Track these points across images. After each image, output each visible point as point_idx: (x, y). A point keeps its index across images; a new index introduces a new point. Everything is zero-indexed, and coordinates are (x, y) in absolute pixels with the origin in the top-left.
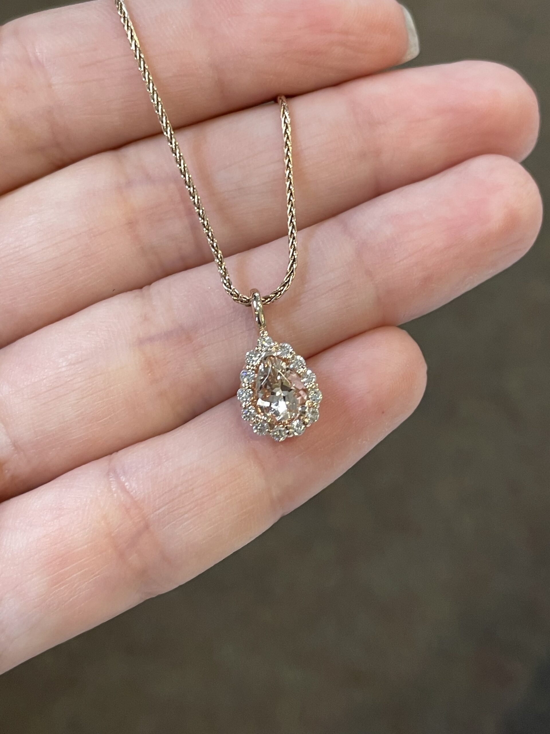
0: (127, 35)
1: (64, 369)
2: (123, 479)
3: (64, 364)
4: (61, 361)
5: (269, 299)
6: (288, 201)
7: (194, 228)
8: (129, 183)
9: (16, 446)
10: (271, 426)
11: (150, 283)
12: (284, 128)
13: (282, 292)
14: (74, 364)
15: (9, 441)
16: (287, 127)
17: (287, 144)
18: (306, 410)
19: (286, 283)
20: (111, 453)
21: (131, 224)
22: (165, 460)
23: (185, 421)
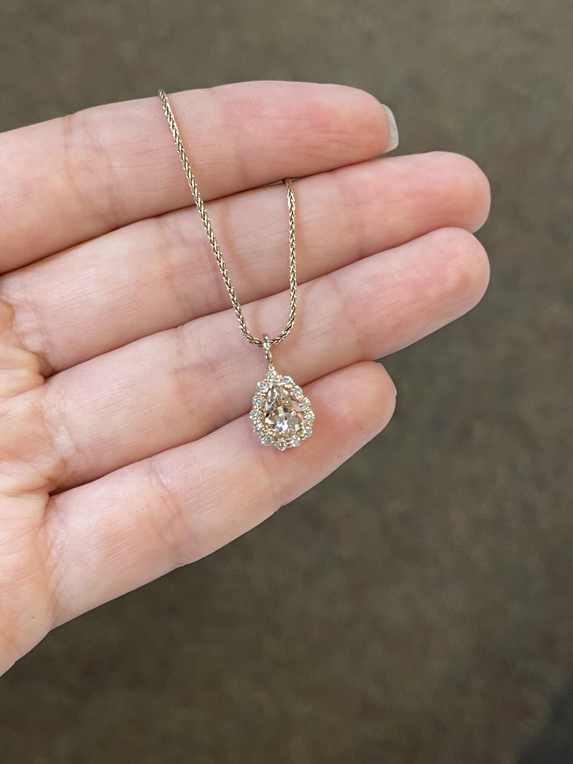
0: (170, 126)
1: (116, 391)
2: (161, 476)
3: (117, 387)
4: (114, 384)
5: (276, 341)
6: (291, 264)
7: (218, 281)
8: (169, 245)
9: (78, 449)
10: (276, 439)
11: (183, 324)
12: (290, 206)
13: (286, 336)
14: (124, 388)
15: (72, 444)
16: (292, 205)
17: (291, 219)
18: (303, 428)
19: (289, 328)
20: (151, 456)
21: (170, 277)
22: (194, 463)
23: (209, 433)
